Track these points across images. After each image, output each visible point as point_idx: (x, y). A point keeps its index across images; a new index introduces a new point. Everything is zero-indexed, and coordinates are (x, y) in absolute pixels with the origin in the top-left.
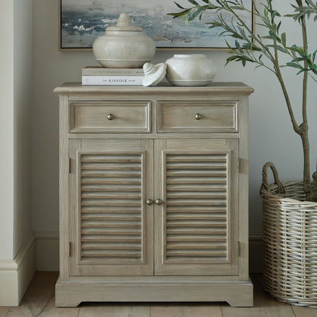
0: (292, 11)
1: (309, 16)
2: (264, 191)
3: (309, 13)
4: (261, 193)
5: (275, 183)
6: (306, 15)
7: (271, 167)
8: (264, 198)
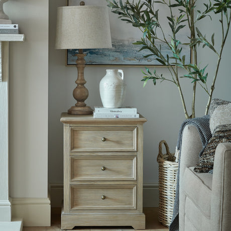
0: (189, 41)
1: (199, 44)
2: (160, 159)
3: (199, 42)
4: (158, 160)
5: (167, 154)
6: (198, 44)
7: (165, 144)
8: (160, 162)
